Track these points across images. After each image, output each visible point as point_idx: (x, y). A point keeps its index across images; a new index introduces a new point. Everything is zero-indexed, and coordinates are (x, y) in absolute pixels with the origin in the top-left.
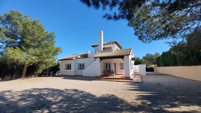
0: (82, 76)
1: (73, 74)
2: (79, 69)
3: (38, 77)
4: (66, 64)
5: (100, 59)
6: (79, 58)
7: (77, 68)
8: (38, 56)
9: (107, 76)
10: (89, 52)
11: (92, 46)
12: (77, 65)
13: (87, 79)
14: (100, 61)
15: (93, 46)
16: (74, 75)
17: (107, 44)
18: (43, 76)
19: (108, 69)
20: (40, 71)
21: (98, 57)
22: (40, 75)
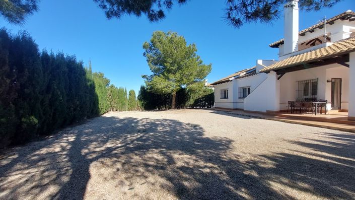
0: (242, 110)
1: (231, 106)
2: (242, 98)
3: (190, 109)
4: (221, 90)
5: (278, 74)
6: (244, 77)
7: (238, 95)
8: (179, 81)
9: (301, 112)
10: (260, 62)
11: (272, 47)
12: (238, 91)
13: (246, 116)
14: (278, 79)
15: (276, 46)
16: (232, 108)
17: (312, 31)
18: (196, 109)
19: (310, 96)
20: (191, 101)
21: (271, 70)
22: (193, 107)
